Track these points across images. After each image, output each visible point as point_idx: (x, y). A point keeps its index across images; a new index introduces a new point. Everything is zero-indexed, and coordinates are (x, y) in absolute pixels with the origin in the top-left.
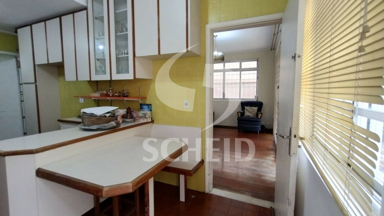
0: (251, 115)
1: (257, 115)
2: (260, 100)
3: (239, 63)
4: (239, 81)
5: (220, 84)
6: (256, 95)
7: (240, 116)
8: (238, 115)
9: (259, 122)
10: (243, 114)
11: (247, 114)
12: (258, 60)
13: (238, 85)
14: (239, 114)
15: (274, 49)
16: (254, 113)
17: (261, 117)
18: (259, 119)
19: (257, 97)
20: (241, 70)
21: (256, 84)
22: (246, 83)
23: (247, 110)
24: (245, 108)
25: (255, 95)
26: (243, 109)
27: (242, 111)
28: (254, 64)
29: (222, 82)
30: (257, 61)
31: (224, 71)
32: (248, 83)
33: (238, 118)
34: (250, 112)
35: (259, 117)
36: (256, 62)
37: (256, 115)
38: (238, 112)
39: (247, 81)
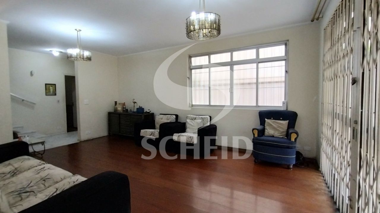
0: (277, 134)
1: (288, 135)
2: (291, 108)
3: (254, 51)
4: (255, 81)
5: (225, 85)
6: (285, 100)
7: (256, 135)
8: (254, 135)
9: (292, 148)
10: (262, 132)
11: (269, 131)
12: (288, 42)
13: (255, 86)
14: (256, 132)
15: (318, 19)
16: (281, 130)
17: (296, 139)
18: (292, 143)
19: (286, 103)
20: (258, 61)
21: (284, 83)
22: (266, 83)
23: (270, 125)
24: (265, 121)
25: (283, 100)
26: (263, 123)
27: (260, 127)
28: (279, 51)
29: (229, 82)
30: (286, 45)
31: (231, 64)
32: (270, 83)
33: (253, 139)
34: (274, 129)
35: (293, 139)
36: (283, 47)
37: (285, 133)
38: (253, 129)
39: (269, 80)
